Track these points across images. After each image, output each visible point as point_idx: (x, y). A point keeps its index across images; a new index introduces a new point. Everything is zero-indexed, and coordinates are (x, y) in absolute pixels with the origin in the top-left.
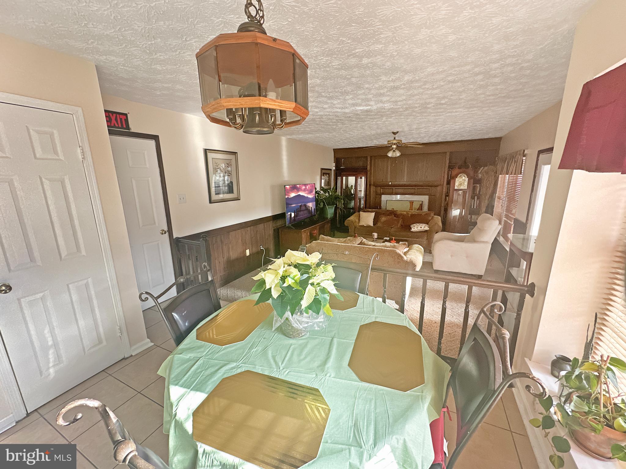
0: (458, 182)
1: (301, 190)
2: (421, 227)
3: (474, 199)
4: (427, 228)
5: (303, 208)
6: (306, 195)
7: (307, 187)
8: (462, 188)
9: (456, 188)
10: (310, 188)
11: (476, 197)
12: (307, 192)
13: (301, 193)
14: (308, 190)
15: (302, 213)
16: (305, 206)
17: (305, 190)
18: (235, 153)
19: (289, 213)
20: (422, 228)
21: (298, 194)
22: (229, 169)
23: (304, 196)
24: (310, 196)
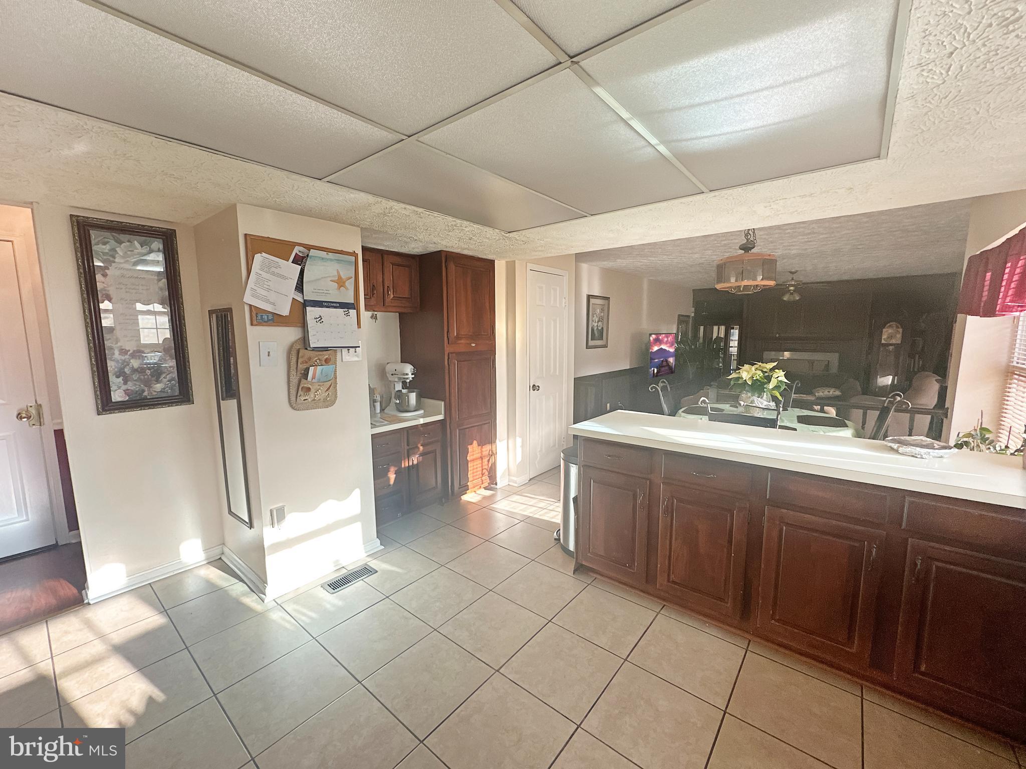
0: (886, 334)
1: (664, 343)
2: (829, 392)
3: (914, 358)
4: (838, 393)
5: (665, 363)
6: (667, 349)
7: (669, 339)
8: (893, 341)
9: (883, 342)
10: (672, 340)
11: (917, 356)
12: (668, 345)
13: (664, 347)
14: (669, 343)
15: (663, 369)
16: (667, 361)
17: (666, 343)
18: (608, 299)
19: (653, 369)
20: (831, 393)
21: (661, 347)
22: (602, 314)
23: (665, 350)
24: (672, 350)
